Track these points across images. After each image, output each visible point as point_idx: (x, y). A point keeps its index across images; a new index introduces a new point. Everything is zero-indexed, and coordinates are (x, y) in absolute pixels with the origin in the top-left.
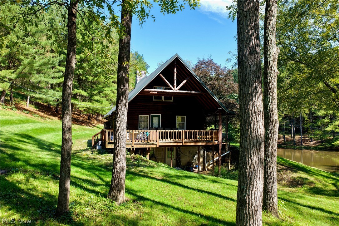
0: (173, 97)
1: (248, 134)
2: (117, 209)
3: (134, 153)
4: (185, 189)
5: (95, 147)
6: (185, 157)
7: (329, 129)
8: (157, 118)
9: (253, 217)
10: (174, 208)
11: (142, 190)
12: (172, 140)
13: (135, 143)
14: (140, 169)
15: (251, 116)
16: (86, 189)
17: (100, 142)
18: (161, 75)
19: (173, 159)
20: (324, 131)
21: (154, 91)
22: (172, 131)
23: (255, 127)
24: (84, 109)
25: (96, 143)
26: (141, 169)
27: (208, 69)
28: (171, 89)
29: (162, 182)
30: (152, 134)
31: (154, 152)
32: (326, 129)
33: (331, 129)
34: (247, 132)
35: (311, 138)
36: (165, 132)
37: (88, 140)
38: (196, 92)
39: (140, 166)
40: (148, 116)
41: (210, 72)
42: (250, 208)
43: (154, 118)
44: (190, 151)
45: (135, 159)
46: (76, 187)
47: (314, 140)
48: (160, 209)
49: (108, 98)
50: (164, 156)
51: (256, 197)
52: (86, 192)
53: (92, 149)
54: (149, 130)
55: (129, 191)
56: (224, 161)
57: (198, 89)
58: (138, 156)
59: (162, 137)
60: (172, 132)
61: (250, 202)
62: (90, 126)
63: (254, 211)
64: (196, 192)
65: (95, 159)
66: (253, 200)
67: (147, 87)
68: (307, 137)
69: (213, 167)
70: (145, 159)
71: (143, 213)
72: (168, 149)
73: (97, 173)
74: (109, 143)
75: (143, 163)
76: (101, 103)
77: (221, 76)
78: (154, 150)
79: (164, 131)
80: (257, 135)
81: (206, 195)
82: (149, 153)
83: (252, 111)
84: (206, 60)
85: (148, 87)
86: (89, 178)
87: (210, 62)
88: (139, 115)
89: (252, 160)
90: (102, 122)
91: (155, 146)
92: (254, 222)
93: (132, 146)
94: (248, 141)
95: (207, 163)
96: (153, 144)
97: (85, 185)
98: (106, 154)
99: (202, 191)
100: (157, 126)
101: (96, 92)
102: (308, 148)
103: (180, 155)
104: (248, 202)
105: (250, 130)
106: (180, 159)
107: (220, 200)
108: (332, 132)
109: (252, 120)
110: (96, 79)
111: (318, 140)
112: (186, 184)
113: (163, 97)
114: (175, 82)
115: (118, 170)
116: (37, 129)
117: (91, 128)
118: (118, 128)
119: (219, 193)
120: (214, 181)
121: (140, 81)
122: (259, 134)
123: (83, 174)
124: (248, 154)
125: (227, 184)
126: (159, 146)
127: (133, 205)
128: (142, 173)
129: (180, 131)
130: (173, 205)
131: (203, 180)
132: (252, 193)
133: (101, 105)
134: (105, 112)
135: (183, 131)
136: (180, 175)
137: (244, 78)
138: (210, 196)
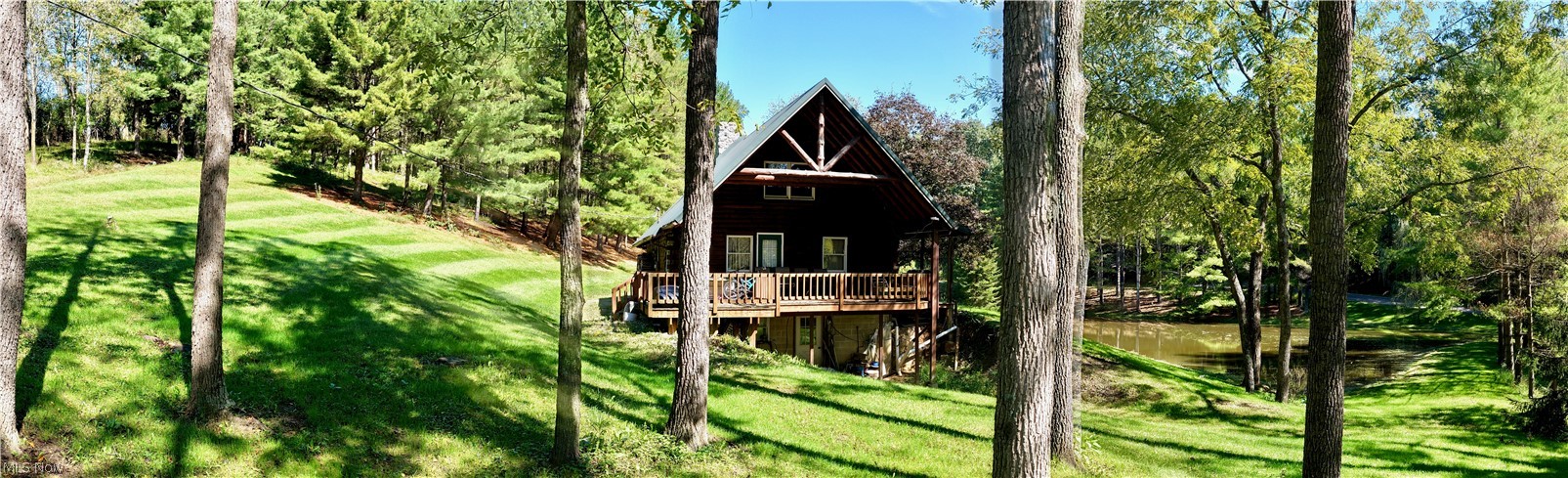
0: (813, 189)
1: (1020, 273)
2: (690, 458)
3: (717, 332)
4: (854, 416)
5: (619, 315)
6: (847, 341)
7: (1194, 273)
8: (774, 243)
9: (1031, 459)
10: (828, 458)
11: (746, 419)
12: (813, 298)
13: (720, 305)
14: (736, 370)
15: (1031, 230)
16: (612, 412)
17: (632, 303)
18: (784, 132)
19: (816, 347)
20: (1185, 279)
21: (766, 173)
22: (813, 275)
23: (1037, 257)
24: (585, 223)
25: (621, 306)
26: (739, 371)
27: (903, 119)
28: (809, 168)
29: (794, 400)
30: (764, 284)
31: (764, 329)
32: (1188, 275)
33: (1199, 275)
34: (1020, 269)
35: (1158, 295)
36: (794, 279)
37: (600, 300)
38: (875, 177)
39: (735, 362)
40: (751, 237)
41: (909, 125)
42: (1026, 440)
43: (766, 243)
44: (857, 327)
45: (721, 347)
46: (588, 406)
47: (1165, 300)
48: (795, 462)
49: (643, 194)
50: (790, 339)
51: (1037, 416)
52: (614, 419)
53: (613, 320)
54: (754, 272)
55: (716, 421)
56: (942, 349)
57: (881, 169)
58: (727, 338)
59: (789, 290)
60: (814, 279)
61: (1026, 426)
62: (603, 266)
63: (1033, 447)
64: (881, 422)
65: (619, 345)
66: (1032, 424)
67: (748, 164)
68: (1149, 293)
69: (917, 367)
70: (748, 347)
71: (755, 468)
72: (802, 321)
73: (633, 376)
74: (654, 306)
75: (743, 356)
76: (628, 208)
77: (935, 138)
78: (765, 325)
79: (793, 275)
80: (1041, 275)
81: (906, 428)
82: (756, 332)
83: (1034, 220)
84: (899, 96)
85: (750, 163)
86: (615, 388)
87: (909, 102)
88: (728, 237)
89: (1029, 333)
90: (631, 256)
91: (770, 314)
92: (1033, 469)
93: (713, 314)
94: (1021, 289)
95: (900, 355)
96: (766, 308)
97: (608, 402)
98: (649, 333)
99: (896, 420)
100: (774, 264)
101: (614, 181)
102: (1151, 318)
103: (832, 337)
104: (1020, 429)
105: (1025, 264)
106: (831, 348)
107: (940, 437)
108: (1201, 280)
109: (1033, 240)
110: (613, 148)
111: (1171, 298)
112: (855, 405)
113: (789, 188)
114: (822, 149)
115: (691, 369)
116: (501, 272)
117: (605, 270)
118: (689, 264)
119: (939, 423)
120: (924, 397)
121: (728, 150)
122: (1047, 274)
123: (601, 377)
124: (1022, 320)
125: (955, 402)
126: (782, 313)
127: (728, 452)
128: (742, 380)
129: (832, 275)
130: (827, 452)
131: (896, 394)
132: (1029, 408)
133: (625, 213)
134: (637, 230)
135: (842, 275)
136: (839, 383)
137: (1017, 142)
138: (916, 430)
